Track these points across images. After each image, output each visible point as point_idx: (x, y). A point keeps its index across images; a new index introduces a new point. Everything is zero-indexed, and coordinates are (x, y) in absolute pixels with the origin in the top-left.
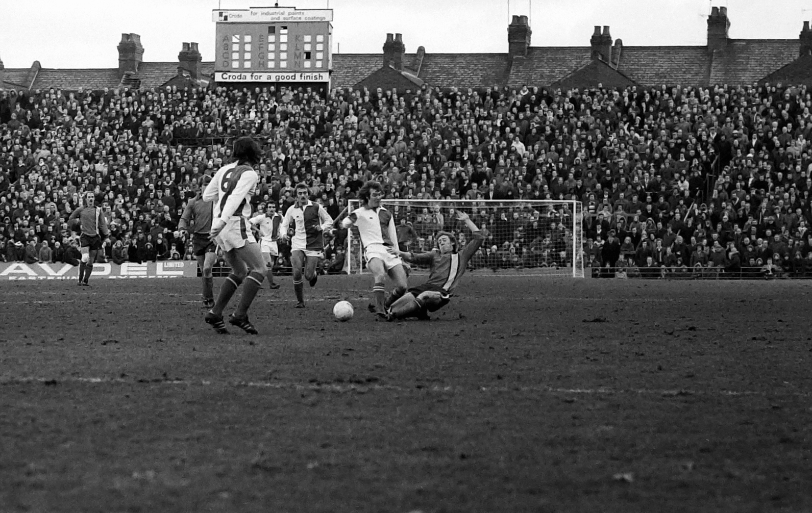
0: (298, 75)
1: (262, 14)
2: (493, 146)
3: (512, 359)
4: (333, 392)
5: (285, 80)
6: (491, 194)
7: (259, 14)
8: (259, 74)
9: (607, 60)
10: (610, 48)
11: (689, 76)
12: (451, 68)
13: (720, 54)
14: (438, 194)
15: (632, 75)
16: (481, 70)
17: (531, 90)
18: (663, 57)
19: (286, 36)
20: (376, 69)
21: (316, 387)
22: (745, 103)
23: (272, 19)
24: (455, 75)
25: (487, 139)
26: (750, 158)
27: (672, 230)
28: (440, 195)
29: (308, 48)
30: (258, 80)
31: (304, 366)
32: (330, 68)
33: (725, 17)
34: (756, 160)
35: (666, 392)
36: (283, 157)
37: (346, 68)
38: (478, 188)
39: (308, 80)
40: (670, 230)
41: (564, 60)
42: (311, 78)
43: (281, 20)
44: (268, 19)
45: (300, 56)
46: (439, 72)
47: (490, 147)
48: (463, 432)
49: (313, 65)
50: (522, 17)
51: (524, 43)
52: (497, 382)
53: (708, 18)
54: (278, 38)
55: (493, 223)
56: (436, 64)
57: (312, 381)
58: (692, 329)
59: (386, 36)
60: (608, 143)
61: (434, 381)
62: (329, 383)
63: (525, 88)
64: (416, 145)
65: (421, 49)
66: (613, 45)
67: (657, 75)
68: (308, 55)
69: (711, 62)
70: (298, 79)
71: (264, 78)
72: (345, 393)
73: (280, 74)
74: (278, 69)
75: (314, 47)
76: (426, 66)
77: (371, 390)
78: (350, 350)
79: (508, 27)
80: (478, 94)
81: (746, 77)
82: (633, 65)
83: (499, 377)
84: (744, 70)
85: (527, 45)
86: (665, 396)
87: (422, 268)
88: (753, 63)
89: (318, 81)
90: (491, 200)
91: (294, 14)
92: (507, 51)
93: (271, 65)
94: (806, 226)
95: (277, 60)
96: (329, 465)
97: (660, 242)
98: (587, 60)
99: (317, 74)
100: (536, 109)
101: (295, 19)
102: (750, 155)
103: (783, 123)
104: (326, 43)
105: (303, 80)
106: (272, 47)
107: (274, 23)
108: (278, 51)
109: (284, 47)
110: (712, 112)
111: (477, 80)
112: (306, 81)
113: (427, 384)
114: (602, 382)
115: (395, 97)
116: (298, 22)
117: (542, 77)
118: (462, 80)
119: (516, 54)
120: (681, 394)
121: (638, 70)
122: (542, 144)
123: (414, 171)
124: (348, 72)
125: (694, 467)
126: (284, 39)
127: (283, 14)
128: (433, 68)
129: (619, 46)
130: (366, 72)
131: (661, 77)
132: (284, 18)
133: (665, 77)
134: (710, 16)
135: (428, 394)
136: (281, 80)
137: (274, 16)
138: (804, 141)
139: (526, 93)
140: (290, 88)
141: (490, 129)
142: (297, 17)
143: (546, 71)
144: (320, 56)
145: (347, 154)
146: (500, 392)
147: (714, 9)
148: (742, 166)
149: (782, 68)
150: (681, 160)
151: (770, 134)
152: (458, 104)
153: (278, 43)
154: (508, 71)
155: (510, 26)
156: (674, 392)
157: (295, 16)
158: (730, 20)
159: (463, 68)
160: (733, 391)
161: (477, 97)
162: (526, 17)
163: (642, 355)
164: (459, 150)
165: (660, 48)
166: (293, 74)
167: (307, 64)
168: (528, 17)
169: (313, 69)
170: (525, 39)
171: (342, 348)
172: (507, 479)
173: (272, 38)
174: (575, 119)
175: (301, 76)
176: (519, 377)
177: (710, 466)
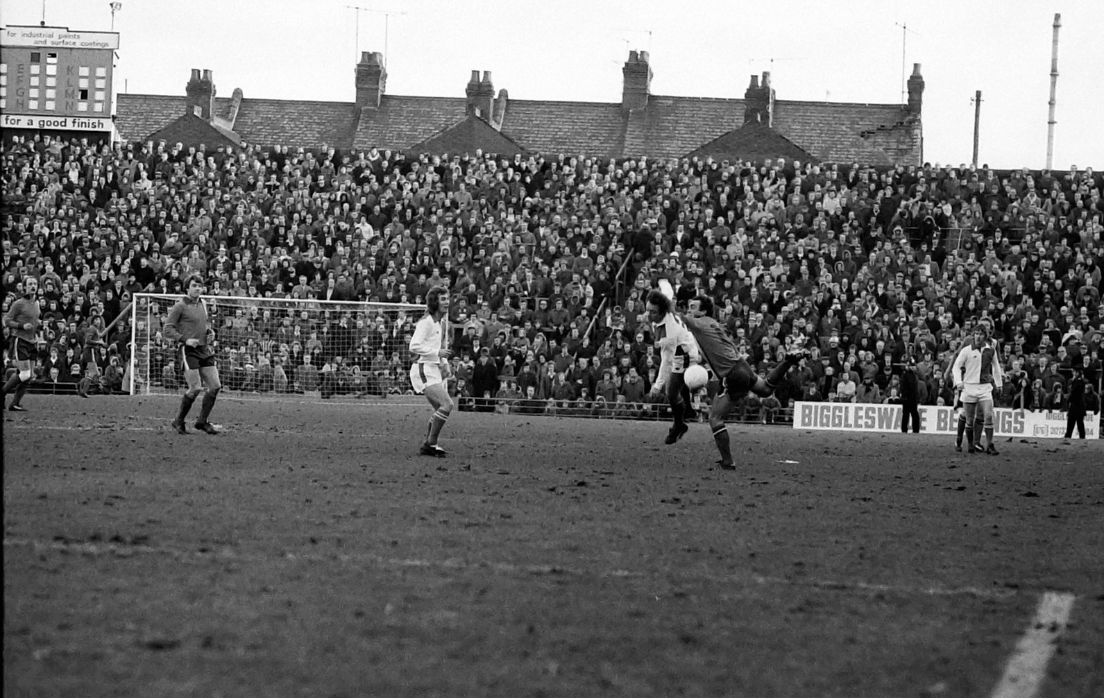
0: (70, 120)
1: (23, 35)
2: (329, 227)
3: (334, 517)
4: (86, 555)
5: (52, 127)
6: (329, 293)
7: (19, 36)
8: (16, 117)
9: (488, 119)
10: (492, 101)
11: (596, 143)
12: (277, 120)
13: (639, 115)
14: (253, 290)
15: (520, 139)
16: (318, 124)
17: (382, 154)
18: (562, 116)
19: (55, 67)
20: (174, 117)
21: (64, 547)
22: (670, 182)
23: (36, 42)
24: (283, 129)
25: (321, 217)
26: (674, 257)
27: (569, 351)
28: (255, 291)
29: (84, 84)
30: (15, 126)
31: (49, 519)
32: (114, 112)
33: (646, 66)
34: (683, 260)
35: (533, 568)
36: (46, 231)
37: (135, 114)
38: (308, 284)
39: (83, 129)
40: (565, 350)
41: (429, 115)
42: (88, 125)
43: (49, 44)
44: (30, 42)
45: (73, 95)
46: (261, 124)
47: (325, 229)
48: (253, 614)
49: (90, 107)
50: (375, 54)
51: (377, 89)
52: (309, 546)
53: (624, 66)
54: (43, 70)
55: (328, 333)
56: (257, 113)
57: (57, 539)
58: (582, 484)
59: (190, 73)
60: (483, 230)
61: (223, 543)
62: (80, 542)
63: (375, 151)
64: (228, 222)
65: (238, 92)
66: (496, 96)
67: (554, 139)
68: (84, 94)
69: (625, 125)
70: (70, 127)
71: (23, 123)
72: (100, 556)
73: (46, 119)
74: (42, 112)
75: (92, 83)
76: (245, 115)
77: (136, 554)
78: (117, 497)
79: (355, 67)
80: (314, 156)
81: (672, 147)
82: (522, 125)
83: (313, 541)
84: (667, 138)
85: (380, 94)
86: (533, 573)
87: (231, 389)
88: (681, 128)
89: (96, 129)
90: (328, 301)
91: (66, 36)
92: (353, 100)
93: (33, 105)
94: (747, 351)
95: (42, 99)
96: (65, 654)
97: (552, 367)
98: (461, 117)
99: (96, 120)
100: (387, 179)
101: (67, 43)
102: (675, 254)
103: (720, 212)
104: (109, 78)
105: (76, 128)
106: (35, 81)
107: (38, 48)
108: (43, 87)
109: (51, 82)
110: (627, 194)
111: (311, 138)
112: (80, 129)
113: (214, 547)
114: (450, 551)
115: (200, 156)
116: (71, 49)
117: (399, 136)
118: (292, 137)
119: (366, 105)
120: (554, 571)
121: (528, 132)
122: (396, 226)
123: (225, 258)
124: (139, 120)
125: (559, 672)
126: (51, 70)
127: (51, 36)
128: (253, 118)
129: (503, 99)
130: (164, 119)
131: (559, 143)
132: (53, 43)
133: (564, 143)
134: (626, 64)
135: (214, 561)
136: (46, 127)
137: (39, 39)
138: (745, 237)
139: (376, 158)
140: (58, 137)
141: (326, 205)
142: (71, 42)
143: (405, 128)
144: (100, 96)
145: (134, 232)
146: (311, 562)
147: (633, 54)
148: (664, 267)
149: (721, 136)
150: (582, 256)
151: (701, 226)
152: (287, 168)
153: (43, 75)
154: (355, 125)
155: (359, 65)
156: (547, 568)
157: (67, 40)
158: (653, 70)
159: (293, 120)
160: (624, 569)
161: (313, 161)
162: (380, 54)
163: (509, 517)
164: (282, 231)
165: (558, 104)
166: (63, 119)
167: (83, 106)
168: (383, 54)
169: (90, 114)
170: (378, 84)
171: (106, 494)
172: (305, 680)
173: (35, 69)
174: (442, 195)
175: (74, 122)
176: (339, 541)
177: (580, 670)
